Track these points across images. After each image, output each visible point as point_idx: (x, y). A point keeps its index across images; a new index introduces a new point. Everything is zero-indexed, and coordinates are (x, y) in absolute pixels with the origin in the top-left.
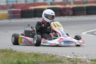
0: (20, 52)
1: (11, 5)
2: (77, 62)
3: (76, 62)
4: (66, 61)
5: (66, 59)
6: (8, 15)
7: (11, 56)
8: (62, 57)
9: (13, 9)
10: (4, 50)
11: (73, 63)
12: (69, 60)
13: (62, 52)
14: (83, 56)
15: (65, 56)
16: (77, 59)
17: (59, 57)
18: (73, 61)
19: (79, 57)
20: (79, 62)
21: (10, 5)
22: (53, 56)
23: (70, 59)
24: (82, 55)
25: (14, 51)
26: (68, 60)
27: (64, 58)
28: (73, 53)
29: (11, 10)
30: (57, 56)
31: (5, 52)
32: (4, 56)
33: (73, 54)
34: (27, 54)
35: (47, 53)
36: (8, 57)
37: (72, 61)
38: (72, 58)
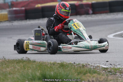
0: (41, 62)
1: (10, 4)
2: (116, 73)
3: (114, 72)
4: (101, 71)
5: (101, 69)
6: (9, 16)
7: (31, 68)
8: (95, 67)
9: (14, 9)
10: (20, 61)
11: (111, 74)
12: (105, 70)
13: (92, 61)
14: (121, 65)
15: (98, 65)
16: (115, 69)
17: (92, 67)
18: (111, 71)
19: (116, 66)
20: (118, 73)
21: (8, 3)
22: (83, 66)
23: (107, 69)
24: (120, 63)
25: (33, 61)
26: (103, 70)
27: (98, 68)
28: (108, 61)
29: (11, 9)
30: (88, 66)
31: (21, 63)
32: (21, 68)
33: (108, 63)
34: (49, 64)
35: (74, 63)
36: (26, 69)
37: (109, 72)
38: (108, 68)
